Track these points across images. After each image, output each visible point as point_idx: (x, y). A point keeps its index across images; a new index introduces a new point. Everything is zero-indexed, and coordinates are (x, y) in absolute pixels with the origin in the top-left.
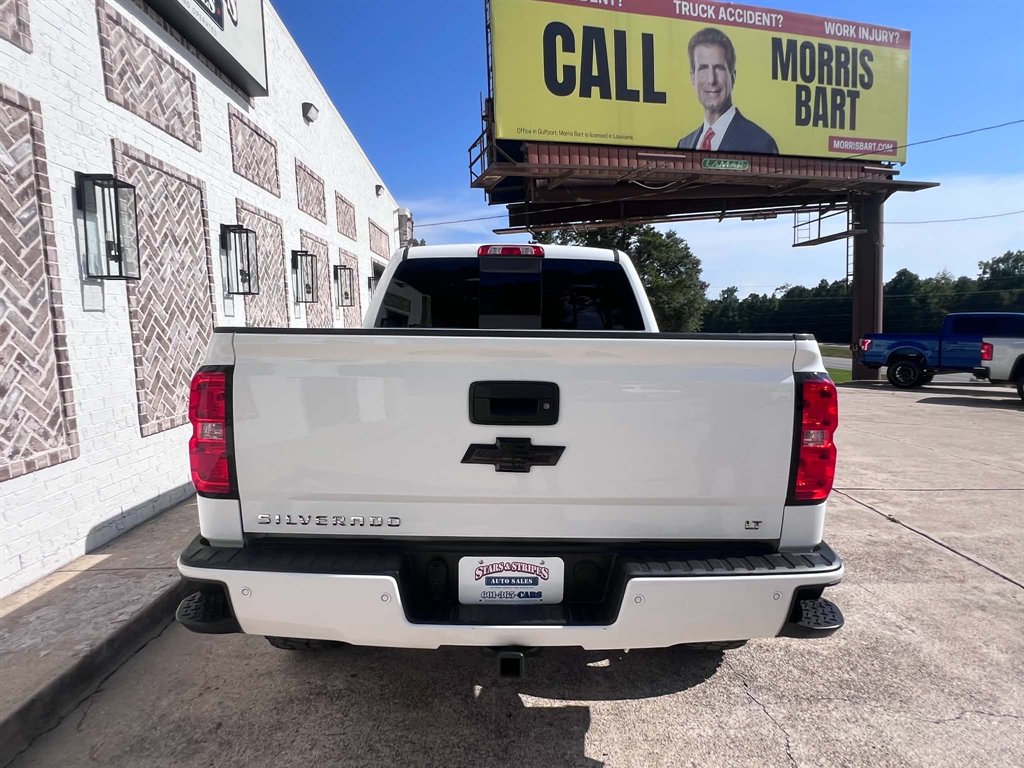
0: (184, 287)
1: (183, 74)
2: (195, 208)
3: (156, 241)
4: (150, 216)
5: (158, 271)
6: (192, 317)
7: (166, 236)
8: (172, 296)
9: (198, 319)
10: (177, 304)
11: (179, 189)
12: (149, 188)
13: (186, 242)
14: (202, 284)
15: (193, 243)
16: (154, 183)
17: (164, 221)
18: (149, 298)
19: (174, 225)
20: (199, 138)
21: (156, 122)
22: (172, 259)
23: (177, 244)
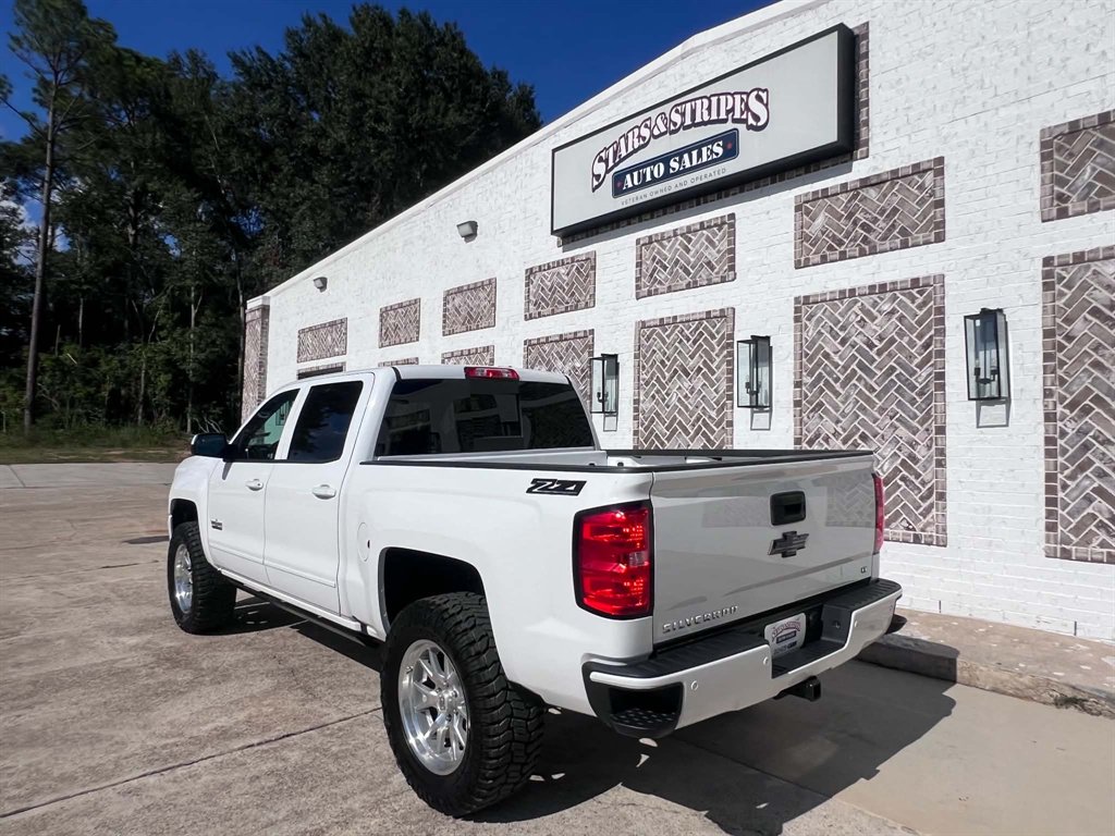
0: (691, 408)
1: (716, 225)
2: (718, 337)
3: (664, 378)
4: (662, 362)
5: (664, 400)
6: (697, 433)
7: (676, 371)
8: (675, 418)
9: (704, 434)
10: (680, 423)
11: (697, 329)
12: (664, 342)
13: (700, 369)
14: (717, 403)
15: (710, 369)
16: (668, 336)
17: (675, 360)
18: (652, 421)
19: (685, 359)
20: (732, 268)
21: (678, 288)
22: (680, 388)
23: (687, 374)
